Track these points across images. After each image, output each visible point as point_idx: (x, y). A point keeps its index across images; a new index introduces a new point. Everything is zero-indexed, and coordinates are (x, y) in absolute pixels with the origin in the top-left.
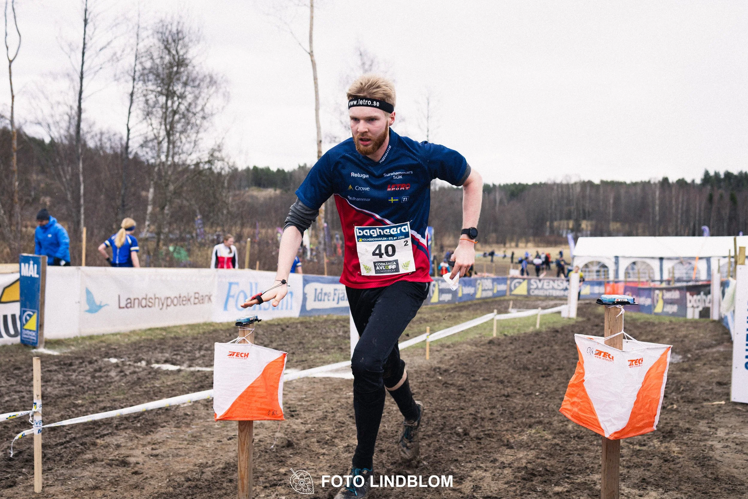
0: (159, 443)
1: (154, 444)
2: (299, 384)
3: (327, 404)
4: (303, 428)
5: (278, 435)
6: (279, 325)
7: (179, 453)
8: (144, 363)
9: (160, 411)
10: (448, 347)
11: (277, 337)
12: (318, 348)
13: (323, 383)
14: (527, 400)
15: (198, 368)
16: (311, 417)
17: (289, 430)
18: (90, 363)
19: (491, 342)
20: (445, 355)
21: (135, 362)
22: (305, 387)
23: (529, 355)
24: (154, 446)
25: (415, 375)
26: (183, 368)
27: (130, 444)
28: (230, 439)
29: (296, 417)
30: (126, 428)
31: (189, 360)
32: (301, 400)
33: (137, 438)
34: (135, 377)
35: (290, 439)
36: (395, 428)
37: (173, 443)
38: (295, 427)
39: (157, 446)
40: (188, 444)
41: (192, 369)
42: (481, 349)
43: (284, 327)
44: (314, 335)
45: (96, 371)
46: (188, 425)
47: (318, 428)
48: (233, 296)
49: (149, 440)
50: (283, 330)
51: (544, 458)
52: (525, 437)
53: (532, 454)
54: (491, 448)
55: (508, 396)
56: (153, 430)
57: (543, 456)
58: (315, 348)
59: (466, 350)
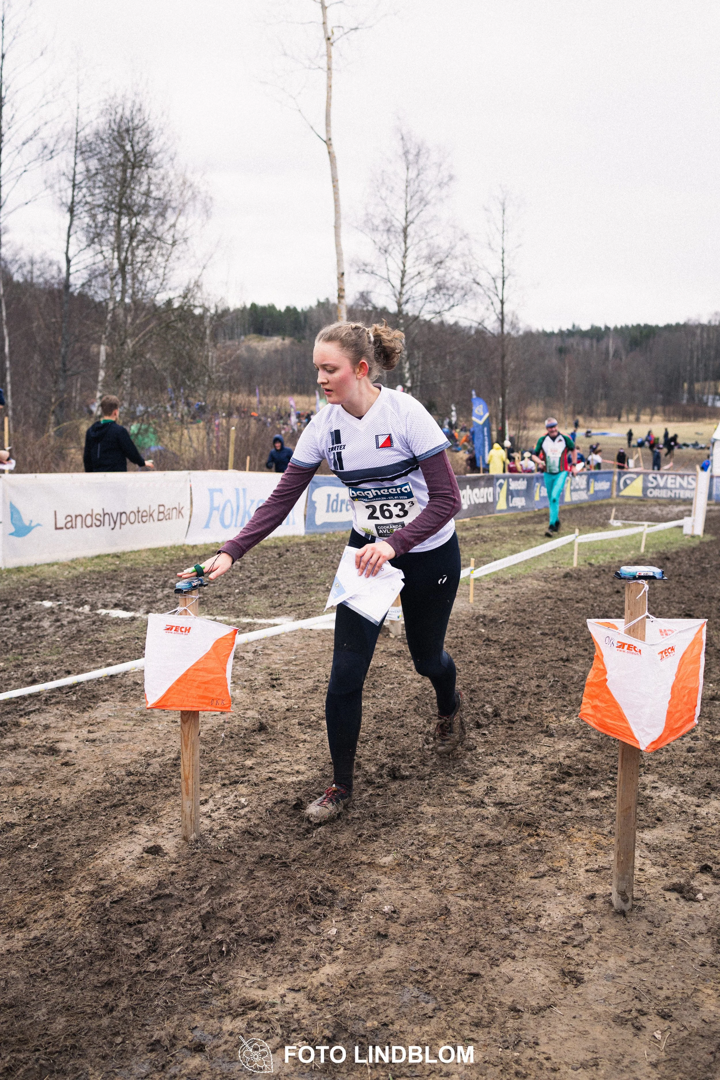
0: (99, 723)
1: (91, 725)
2: (289, 640)
3: (321, 669)
4: (284, 704)
5: (250, 713)
6: (276, 547)
7: (123, 738)
8: (87, 608)
10: (505, 583)
11: (270, 567)
13: (322, 638)
16: (297, 688)
17: (265, 707)
18: (17, 607)
19: (567, 575)
20: (497, 596)
21: (76, 606)
22: (296, 645)
24: (91, 728)
26: (138, 615)
27: (62, 724)
29: (278, 688)
30: (58, 703)
31: (148, 603)
32: (288, 663)
33: (71, 716)
34: (74, 628)
35: (264, 720)
37: (115, 724)
38: (273, 702)
39: (95, 728)
40: (134, 725)
42: (551, 586)
43: (283, 550)
44: (322, 563)
45: (24, 619)
47: (303, 704)
49: (86, 719)
50: (280, 555)
51: (589, 752)
52: (573, 721)
53: (575, 745)
54: (525, 735)
55: (568, 660)
56: (92, 705)
57: (589, 748)
58: (320, 584)
59: (530, 587)
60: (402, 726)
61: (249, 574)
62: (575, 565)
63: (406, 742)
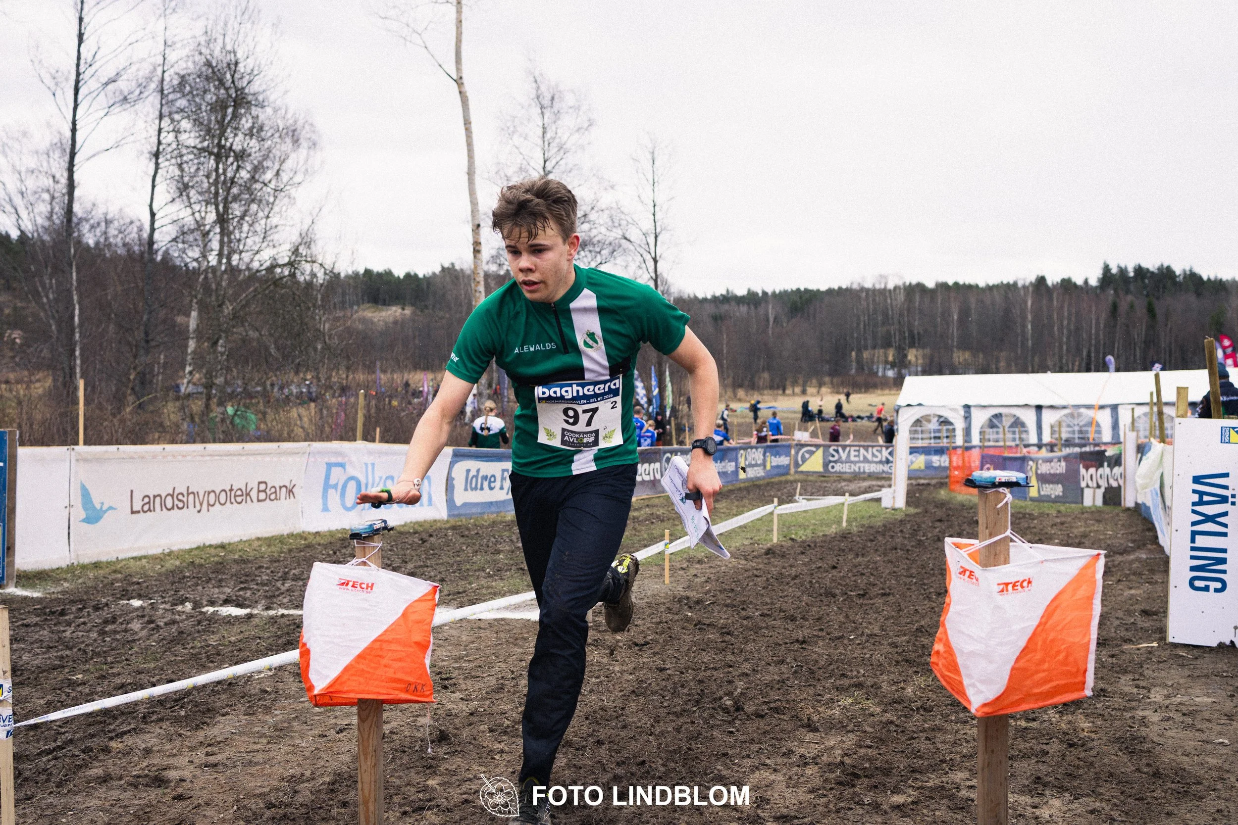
0: (219, 743)
1: (209, 745)
2: (454, 632)
3: (503, 665)
4: (465, 708)
5: (422, 721)
6: (415, 533)
7: (255, 760)
8: (188, 606)
9: (219, 687)
10: (700, 562)
11: (414, 553)
12: (483, 570)
13: (495, 628)
14: (836, 647)
15: (282, 611)
16: (477, 688)
17: (441, 712)
18: (97, 608)
19: (769, 552)
20: (695, 576)
21: (174, 605)
22: (464, 637)
23: (834, 572)
24: (209, 749)
25: (648, 611)
26: (255, 611)
27: (168, 746)
28: (341, 731)
29: (452, 689)
30: (161, 720)
31: (266, 598)
32: (459, 659)
33: (180, 735)
34: (174, 630)
35: (443, 728)
36: (619, 703)
37: (243, 743)
38: (450, 706)
39: (216, 749)
40: (269, 743)
41: (272, 613)
42: (754, 564)
43: (425, 536)
44: (476, 548)
45: (106, 622)
46: (267, 710)
47: (489, 706)
48: (335, 487)
49: (202, 739)
50: (424, 541)
51: (870, 747)
52: (837, 712)
53: (850, 740)
54: (782, 731)
55: (804, 642)
56: (208, 720)
57: (868, 742)
58: (479, 570)
59: (730, 565)
60: (624, 727)
61: (389, 562)
62: (775, 540)
63: (635, 746)
